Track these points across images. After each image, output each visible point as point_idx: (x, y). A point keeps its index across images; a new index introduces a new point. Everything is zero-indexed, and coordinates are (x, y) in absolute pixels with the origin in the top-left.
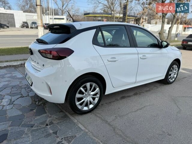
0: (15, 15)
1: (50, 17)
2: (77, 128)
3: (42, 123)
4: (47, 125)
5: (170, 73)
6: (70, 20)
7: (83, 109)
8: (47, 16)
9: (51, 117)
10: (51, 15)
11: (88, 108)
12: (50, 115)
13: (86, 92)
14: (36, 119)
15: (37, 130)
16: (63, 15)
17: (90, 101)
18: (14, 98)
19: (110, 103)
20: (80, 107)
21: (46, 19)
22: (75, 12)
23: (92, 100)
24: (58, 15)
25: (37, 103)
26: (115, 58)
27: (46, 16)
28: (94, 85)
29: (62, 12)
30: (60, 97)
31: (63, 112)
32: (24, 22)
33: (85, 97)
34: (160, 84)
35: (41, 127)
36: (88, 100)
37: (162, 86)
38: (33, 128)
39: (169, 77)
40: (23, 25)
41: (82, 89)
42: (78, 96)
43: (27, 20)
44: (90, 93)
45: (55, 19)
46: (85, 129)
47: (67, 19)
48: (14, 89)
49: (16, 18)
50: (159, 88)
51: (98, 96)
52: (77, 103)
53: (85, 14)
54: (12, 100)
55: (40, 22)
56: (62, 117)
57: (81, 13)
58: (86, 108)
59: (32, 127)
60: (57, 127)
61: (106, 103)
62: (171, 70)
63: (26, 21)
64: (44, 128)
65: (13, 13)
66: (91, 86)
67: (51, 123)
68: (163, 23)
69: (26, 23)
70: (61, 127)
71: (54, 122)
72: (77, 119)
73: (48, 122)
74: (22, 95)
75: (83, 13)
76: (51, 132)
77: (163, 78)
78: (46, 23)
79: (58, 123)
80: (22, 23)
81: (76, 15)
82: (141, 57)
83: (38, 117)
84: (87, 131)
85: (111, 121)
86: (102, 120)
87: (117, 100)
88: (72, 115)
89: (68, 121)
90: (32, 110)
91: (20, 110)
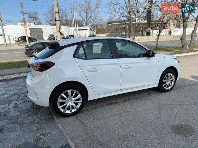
0: (43, 29)
1: (74, 28)
2: (56, 127)
3: (31, 122)
4: (35, 124)
5: (164, 81)
6: (93, 30)
7: (66, 112)
8: (72, 28)
9: (40, 118)
10: (75, 27)
11: (71, 111)
12: (40, 117)
13: (67, 98)
14: (28, 119)
15: (26, 127)
16: (88, 25)
17: (72, 106)
18: (19, 103)
19: (96, 108)
20: (62, 110)
21: (70, 31)
22: (99, 22)
23: (74, 105)
24: (83, 26)
25: (34, 107)
26: (95, 68)
27: (70, 28)
28: (75, 91)
29: (86, 23)
30: (44, 101)
31: (52, 114)
32: (50, 35)
33: (67, 102)
34: (155, 92)
35: (29, 125)
36: (70, 104)
37: (156, 94)
38: (24, 126)
39: (164, 85)
40: (50, 38)
41: (63, 95)
42: (60, 100)
43: (54, 33)
44: (72, 98)
45: (79, 30)
46: (62, 128)
47: (91, 29)
48: (22, 96)
49: (44, 31)
50: (152, 96)
51: (81, 101)
52: (60, 107)
53: (108, 23)
54: (17, 105)
55: (59, 36)
56: (48, 118)
57: (105, 22)
58: (68, 112)
59: (23, 124)
60: (42, 125)
61: (92, 108)
62: (165, 78)
63: (52, 34)
64: (31, 126)
65: (41, 28)
66: (72, 92)
67: (39, 122)
68: (185, 28)
69: (53, 35)
70: (44, 125)
71: (41, 122)
72: (59, 120)
73: (36, 122)
74: (26, 100)
75: (106, 22)
76: (36, 128)
77: (157, 85)
78: (71, 34)
79: (43, 123)
80: (49, 36)
81: (100, 25)
82: (124, 67)
83: (31, 118)
84: (63, 129)
85: (88, 123)
86: (80, 122)
87: (104, 106)
88: (57, 117)
89: (51, 121)
90: (28, 112)
91: (19, 112)
